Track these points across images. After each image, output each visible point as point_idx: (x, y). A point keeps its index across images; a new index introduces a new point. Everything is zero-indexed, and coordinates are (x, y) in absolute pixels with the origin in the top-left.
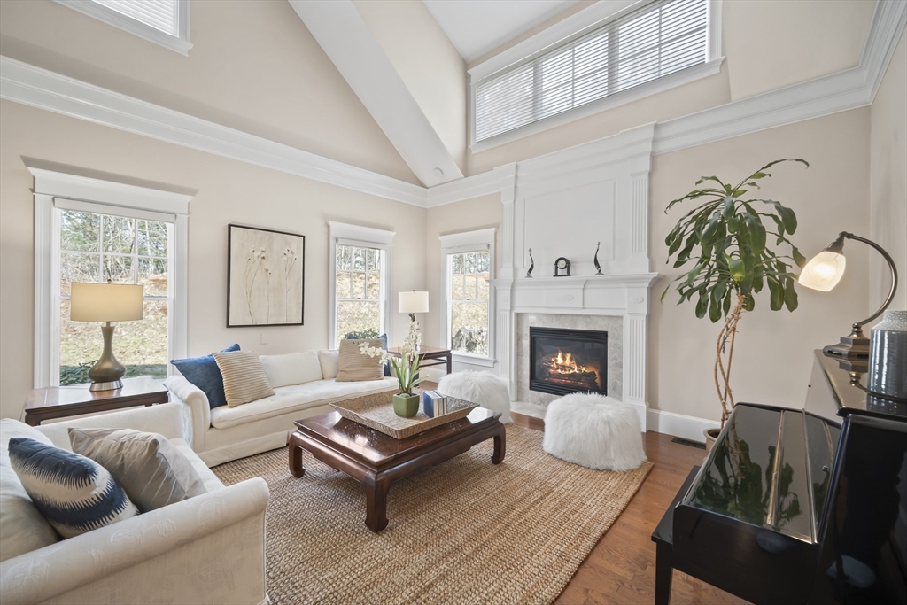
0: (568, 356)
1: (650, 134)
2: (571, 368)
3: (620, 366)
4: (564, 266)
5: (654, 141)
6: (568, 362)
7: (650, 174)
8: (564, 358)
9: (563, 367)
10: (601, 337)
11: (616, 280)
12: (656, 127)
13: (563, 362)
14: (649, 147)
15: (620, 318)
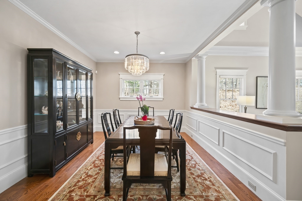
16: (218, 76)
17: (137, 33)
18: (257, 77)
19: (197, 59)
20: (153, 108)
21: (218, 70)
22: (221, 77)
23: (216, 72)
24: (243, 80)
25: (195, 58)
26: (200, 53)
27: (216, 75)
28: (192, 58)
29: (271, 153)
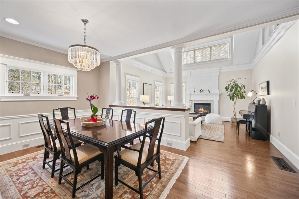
0: (203, 108)
1: (219, 68)
2: (203, 111)
3: (213, 109)
4: (202, 91)
5: (220, 70)
6: (203, 110)
7: (219, 75)
8: (202, 109)
9: (202, 111)
10: (209, 105)
11: (213, 94)
12: (220, 67)
13: (202, 110)
14: (219, 71)
15: (213, 101)
16: (126, 80)
17: (85, 21)
18: (144, 83)
19: (115, 64)
20: (74, 109)
21: (127, 75)
22: (128, 81)
23: (125, 76)
24: (138, 84)
25: (113, 62)
26: (120, 60)
27: (125, 78)
28: (111, 61)
29: (179, 123)
